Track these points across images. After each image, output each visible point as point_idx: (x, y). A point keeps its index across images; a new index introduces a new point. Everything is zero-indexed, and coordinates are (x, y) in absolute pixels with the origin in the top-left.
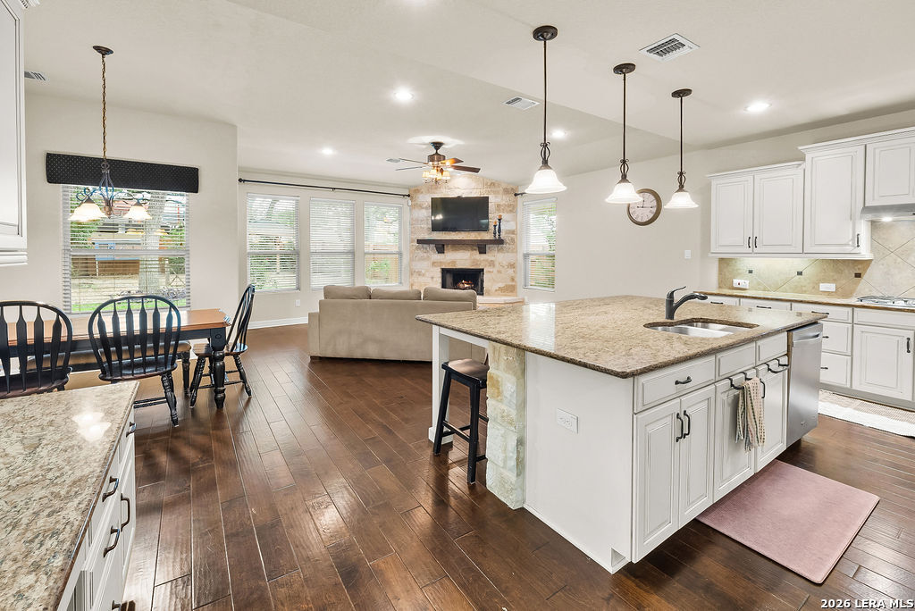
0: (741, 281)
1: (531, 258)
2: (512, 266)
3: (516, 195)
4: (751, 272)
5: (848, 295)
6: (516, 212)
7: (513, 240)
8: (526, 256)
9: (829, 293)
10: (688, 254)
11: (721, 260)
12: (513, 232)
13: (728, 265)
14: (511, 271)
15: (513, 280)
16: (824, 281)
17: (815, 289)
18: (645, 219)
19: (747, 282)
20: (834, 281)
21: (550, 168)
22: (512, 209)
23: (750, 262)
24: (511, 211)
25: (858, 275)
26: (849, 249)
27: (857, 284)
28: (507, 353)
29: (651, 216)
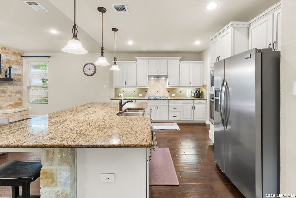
0: (121, 95)
1: (32, 88)
2: (20, 92)
3: (22, 56)
4: (123, 92)
5: (144, 97)
6: (22, 65)
7: (20, 80)
8: (29, 87)
9: (140, 97)
10: (105, 86)
11: (115, 88)
12: (20, 75)
13: (117, 90)
14: (19, 95)
15: (20, 99)
16: (140, 93)
17: (138, 95)
18: (90, 74)
19: (123, 95)
20: (142, 93)
21: (77, 39)
22: (20, 63)
23: (123, 89)
24: (18, 64)
25: (146, 92)
26: (146, 85)
27: (146, 94)
28: (61, 152)
29: (92, 73)
